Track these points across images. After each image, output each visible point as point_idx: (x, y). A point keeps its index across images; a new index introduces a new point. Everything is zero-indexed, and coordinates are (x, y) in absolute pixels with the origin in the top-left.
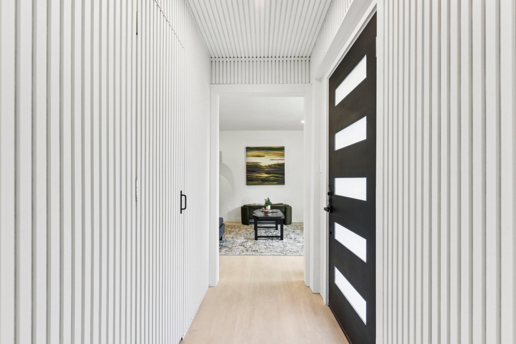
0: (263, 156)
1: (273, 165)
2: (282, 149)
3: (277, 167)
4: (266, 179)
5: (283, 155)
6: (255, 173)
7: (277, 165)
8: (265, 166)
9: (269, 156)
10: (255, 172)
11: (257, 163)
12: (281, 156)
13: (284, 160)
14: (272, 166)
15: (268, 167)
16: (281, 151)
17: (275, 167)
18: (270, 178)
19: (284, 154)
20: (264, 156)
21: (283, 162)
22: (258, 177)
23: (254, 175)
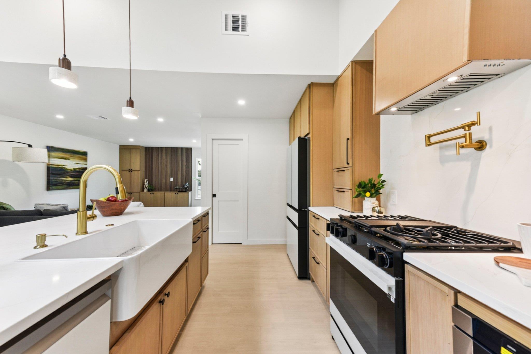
0: (68, 159)
1: (77, 168)
2: (85, 154)
3: (81, 171)
4: (71, 183)
5: (86, 160)
6: (60, 177)
7: (81, 169)
8: (70, 170)
9: (75, 160)
10: (60, 175)
11: (62, 166)
12: (85, 161)
13: (87, 164)
14: (77, 170)
15: (73, 171)
16: (85, 156)
17: (79, 171)
18: (75, 182)
19: (87, 158)
20: (70, 159)
21: (86, 167)
22: (63, 181)
23: (59, 179)
